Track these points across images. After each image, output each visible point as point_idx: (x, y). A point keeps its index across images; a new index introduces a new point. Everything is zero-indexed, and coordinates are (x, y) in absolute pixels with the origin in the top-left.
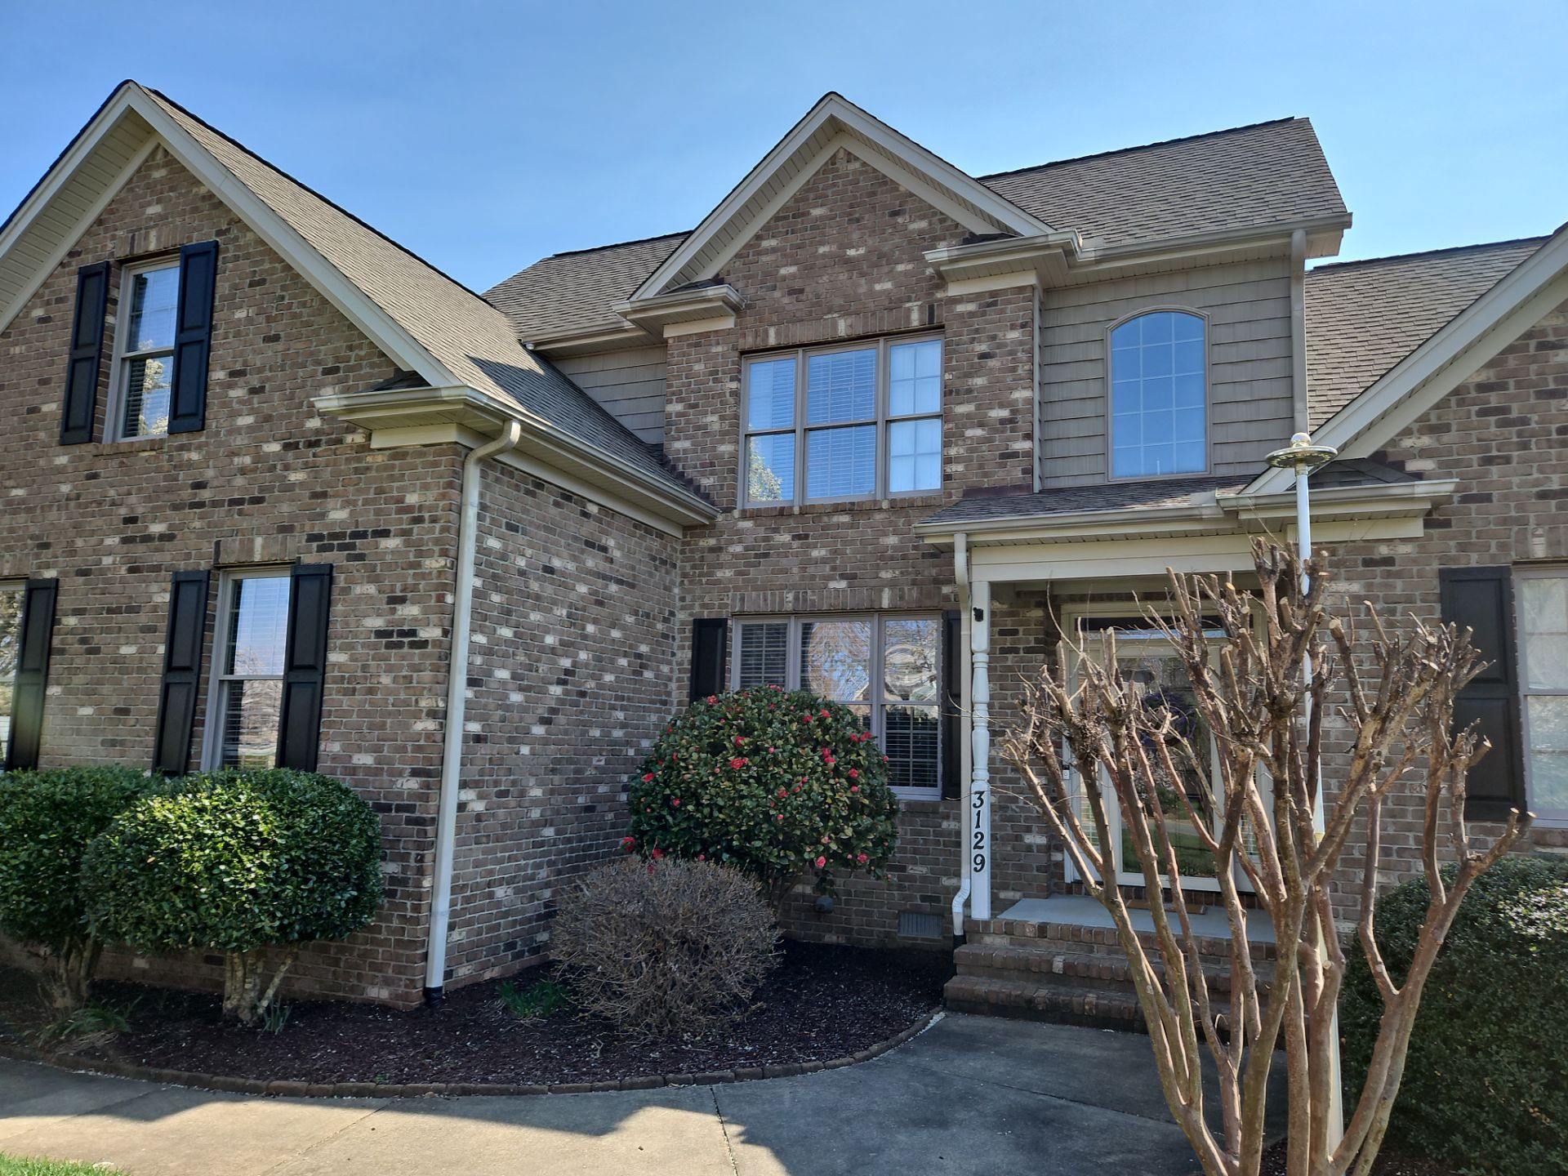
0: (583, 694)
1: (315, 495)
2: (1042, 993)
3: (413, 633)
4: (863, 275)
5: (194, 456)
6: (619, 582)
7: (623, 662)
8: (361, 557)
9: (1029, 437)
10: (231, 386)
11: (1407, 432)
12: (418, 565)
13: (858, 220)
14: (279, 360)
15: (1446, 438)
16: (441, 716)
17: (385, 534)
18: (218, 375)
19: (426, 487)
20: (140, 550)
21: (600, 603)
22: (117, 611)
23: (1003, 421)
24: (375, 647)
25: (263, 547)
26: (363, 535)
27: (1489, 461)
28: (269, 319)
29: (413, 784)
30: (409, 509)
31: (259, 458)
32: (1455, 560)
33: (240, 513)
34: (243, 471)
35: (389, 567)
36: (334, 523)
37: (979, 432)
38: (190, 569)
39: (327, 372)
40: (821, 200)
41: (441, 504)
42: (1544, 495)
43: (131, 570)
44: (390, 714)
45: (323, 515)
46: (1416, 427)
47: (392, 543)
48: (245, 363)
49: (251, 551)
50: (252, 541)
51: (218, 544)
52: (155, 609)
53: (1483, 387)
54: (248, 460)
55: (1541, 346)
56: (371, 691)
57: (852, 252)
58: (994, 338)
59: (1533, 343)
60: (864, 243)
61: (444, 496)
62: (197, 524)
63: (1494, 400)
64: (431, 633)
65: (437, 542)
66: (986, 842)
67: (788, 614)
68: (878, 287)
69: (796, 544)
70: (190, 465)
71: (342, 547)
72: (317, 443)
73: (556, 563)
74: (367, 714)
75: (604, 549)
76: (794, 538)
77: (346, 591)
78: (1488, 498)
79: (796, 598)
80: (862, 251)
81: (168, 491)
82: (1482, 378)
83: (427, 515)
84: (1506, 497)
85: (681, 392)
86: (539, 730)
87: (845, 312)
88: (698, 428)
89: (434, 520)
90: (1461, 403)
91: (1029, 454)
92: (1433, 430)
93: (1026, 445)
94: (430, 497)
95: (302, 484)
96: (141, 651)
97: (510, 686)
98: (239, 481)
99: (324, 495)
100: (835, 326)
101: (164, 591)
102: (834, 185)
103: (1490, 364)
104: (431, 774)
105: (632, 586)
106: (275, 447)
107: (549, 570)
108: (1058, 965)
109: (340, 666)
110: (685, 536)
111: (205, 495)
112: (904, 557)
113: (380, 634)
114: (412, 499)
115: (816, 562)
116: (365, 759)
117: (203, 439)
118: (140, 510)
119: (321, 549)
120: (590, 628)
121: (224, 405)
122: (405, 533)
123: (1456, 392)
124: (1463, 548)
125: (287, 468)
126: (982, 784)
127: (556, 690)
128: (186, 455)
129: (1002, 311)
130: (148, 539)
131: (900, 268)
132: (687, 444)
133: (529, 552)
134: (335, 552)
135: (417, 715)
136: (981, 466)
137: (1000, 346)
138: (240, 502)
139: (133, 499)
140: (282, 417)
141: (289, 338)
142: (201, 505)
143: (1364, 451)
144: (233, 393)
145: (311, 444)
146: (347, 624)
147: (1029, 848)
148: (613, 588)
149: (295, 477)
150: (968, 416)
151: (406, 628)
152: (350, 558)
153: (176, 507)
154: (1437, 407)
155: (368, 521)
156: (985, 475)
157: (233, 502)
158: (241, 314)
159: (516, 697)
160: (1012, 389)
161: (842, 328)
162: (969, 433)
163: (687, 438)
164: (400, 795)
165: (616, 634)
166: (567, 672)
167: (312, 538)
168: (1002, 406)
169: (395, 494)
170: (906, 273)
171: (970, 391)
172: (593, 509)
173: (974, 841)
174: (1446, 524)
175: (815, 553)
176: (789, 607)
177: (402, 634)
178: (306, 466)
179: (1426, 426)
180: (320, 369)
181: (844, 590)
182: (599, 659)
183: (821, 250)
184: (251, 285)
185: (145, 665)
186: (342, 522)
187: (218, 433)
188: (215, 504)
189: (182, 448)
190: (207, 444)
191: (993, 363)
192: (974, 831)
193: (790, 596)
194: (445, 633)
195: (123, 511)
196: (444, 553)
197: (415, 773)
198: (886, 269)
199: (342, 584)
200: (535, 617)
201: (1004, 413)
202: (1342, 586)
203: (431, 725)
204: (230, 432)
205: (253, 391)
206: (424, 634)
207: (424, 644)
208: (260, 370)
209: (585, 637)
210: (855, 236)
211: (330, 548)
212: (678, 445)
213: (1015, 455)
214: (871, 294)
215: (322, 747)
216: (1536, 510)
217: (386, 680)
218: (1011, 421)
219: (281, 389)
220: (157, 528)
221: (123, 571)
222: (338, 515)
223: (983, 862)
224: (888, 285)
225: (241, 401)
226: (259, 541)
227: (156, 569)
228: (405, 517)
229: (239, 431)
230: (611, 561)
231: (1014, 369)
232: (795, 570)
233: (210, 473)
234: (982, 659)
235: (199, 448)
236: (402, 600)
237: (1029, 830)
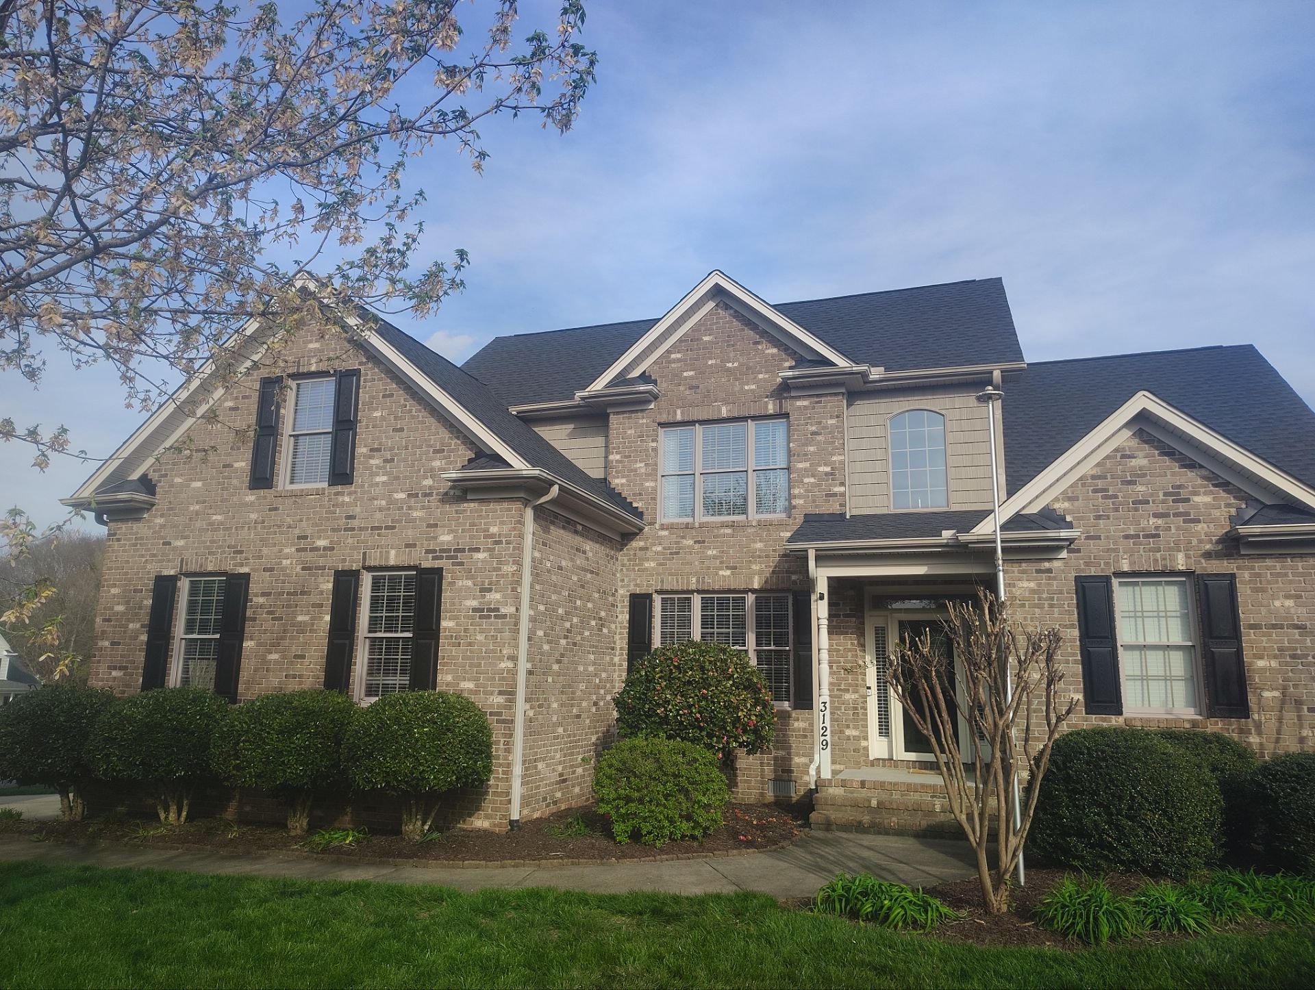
0: (575, 644)
1: (429, 526)
2: (866, 819)
3: (497, 610)
4: (737, 379)
5: (347, 499)
6: (592, 572)
7: (593, 623)
8: (462, 564)
9: (842, 484)
10: (371, 457)
11: (1056, 500)
12: (500, 569)
13: (733, 345)
14: (404, 443)
15: (1076, 503)
16: (513, 658)
17: (477, 550)
18: (361, 450)
19: (502, 523)
20: (309, 557)
21: (583, 587)
22: (295, 593)
23: (827, 474)
24: (473, 618)
25: (396, 557)
26: (463, 550)
27: (1098, 517)
28: (396, 418)
29: (500, 699)
30: (492, 536)
31: (391, 501)
32: (1083, 570)
33: (379, 535)
34: (381, 510)
35: (479, 570)
36: (443, 543)
37: (812, 480)
38: (345, 569)
39: (436, 452)
40: (709, 331)
41: (513, 533)
42: (1127, 537)
43: (303, 569)
44: (483, 658)
45: (435, 538)
46: (1061, 497)
47: (481, 556)
48: (380, 444)
49: (387, 558)
50: (388, 552)
51: (364, 554)
52: (322, 593)
53: (1094, 477)
54: (384, 503)
55: (1123, 457)
56: (470, 644)
57: (730, 365)
58: (820, 423)
59: (1119, 455)
60: (738, 360)
61: (515, 528)
62: (350, 541)
63: (1100, 484)
64: (509, 610)
65: (511, 556)
66: (828, 733)
67: (692, 592)
68: (746, 387)
69: (697, 546)
70: (343, 504)
71: (448, 558)
72: (430, 494)
73: (564, 563)
74: (469, 658)
75: (584, 552)
76: (695, 542)
77: (452, 584)
78: (1099, 538)
79: (698, 581)
80: (736, 364)
81: (328, 519)
82: (1094, 472)
83: (504, 540)
84: (1108, 537)
85: (619, 448)
86: (556, 667)
87: (726, 403)
88: (632, 471)
89: (508, 543)
90: (1084, 485)
91: (843, 495)
92: (1070, 499)
93: (842, 489)
94: (506, 529)
95: (421, 519)
96: (313, 619)
97: (543, 640)
98: (378, 515)
99: (436, 525)
100: (720, 411)
101: (328, 582)
102: (717, 323)
103: (1098, 465)
104: (510, 694)
105: (597, 574)
106: (402, 496)
107: (560, 568)
108: (874, 803)
109: (450, 629)
110: (623, 540)
111: (355, 523)
112: (767, 556)
113: (475, 610)
114: (494, 530)
115: (710, 557)
116: (469, 685)
117: (353, 489)
118: (309, 533)
119: (434, 558)
120: (578, 602)
121: (366, 469)
122: (489, 550)
123: (1081, 479)
124: (1087, 564)
125: (410, 508)
126: (826, 698)
127: (563, 642)
128: (340, 499)
129: (825, 407)
130: (317, 549)
131: (761, 376)
132: (624, 481)
133: (552, 558)
134: (444, 560)
135: (501, 659)
136: (814, 501)
137: (825, 428)
138: (379, 528)
139: (304, 524)
140: (405, 478)
141: (410, 430)
142: (353, 529)
143: (1034, 509)
144: (372, 462)
145: (426, 495)
146: (454, 604)
147: (848, 738)
148: (589, 576)
149: (415, 514)
150: (805, 470)
151: (492, 606)
152: (453, 564)
153: (334, 530)
154: (1071, 486)
155: (465, 542)
156: (817, 506)
157: (373, 528)
158: (377, 414)
159: (546, 647)
160: (832, 455)
161: (724, 412)
162: (806, 480)
163: (623, 477)
164: (492, 706)
165: (590, 605)
166: (569, 631)
167: (428, 552)
168: (826, 465)
169: (483, 526)
170: (764, 380)
171: (806, 455)
172: (580, 528)
173: (822, 732)
174: (1078, 551)
175: (710, 552)
176: (693, 587)
177: (489, 610)
178: (423, 508)
179: (1068, 496)
180: (432, 450)
181: (729, 576)
182: (582, 622)
183: (710, 362)
184: (383, 397)
185: (315, 627)
186: (449, 542)
187: (363, 486)
188: (361, 529)
189: (337, 494)
190: (355, 492)
191: (819, 438)
192: (822, 726)
193: (694, 580)
194: (517, 609)
195: (297, 532)
196: (515, 562)
197: (500, 693)
198: (752, 376)
199: (450, 580)
200: (554, 597)
201: (828, 469)
202: (1025, 584)
203: (510, 665)
204: (371, 486)
205: (386, 461)
206: (503, 610)
207: (505, 616)
208: (391, 449)
209: (576, 608)
210: (732, 355)
211: (441, 558)
212: (617, 481)
213: (835, 495)
214: (742, 391)
215: (439, 678)
216: (1123, 545)
217: (480, 637)
218: (832, 474)
219: (405, 460)
220: (321, 543)
221: (298, 568)
222: (446, 538)
223: (827, 744)
224: (753, 387)
225: (378, 467)
226: (393, 552)
227: (324, 568)
228: (489, 540)
229: (377, 484)
230: (587, 559)
231: (833, 443)
232: (697, 563)
233: (358, 509)
234: (824, 622)
235: (350, 494)
236: (490, 590)
237: (848, 727)
